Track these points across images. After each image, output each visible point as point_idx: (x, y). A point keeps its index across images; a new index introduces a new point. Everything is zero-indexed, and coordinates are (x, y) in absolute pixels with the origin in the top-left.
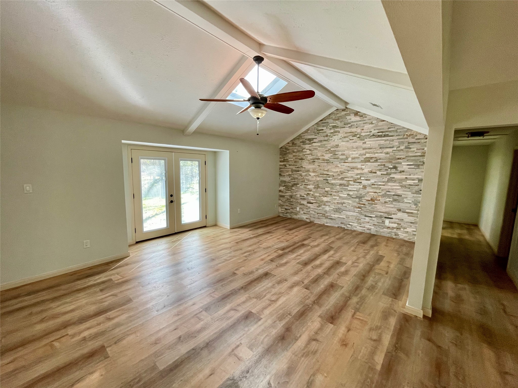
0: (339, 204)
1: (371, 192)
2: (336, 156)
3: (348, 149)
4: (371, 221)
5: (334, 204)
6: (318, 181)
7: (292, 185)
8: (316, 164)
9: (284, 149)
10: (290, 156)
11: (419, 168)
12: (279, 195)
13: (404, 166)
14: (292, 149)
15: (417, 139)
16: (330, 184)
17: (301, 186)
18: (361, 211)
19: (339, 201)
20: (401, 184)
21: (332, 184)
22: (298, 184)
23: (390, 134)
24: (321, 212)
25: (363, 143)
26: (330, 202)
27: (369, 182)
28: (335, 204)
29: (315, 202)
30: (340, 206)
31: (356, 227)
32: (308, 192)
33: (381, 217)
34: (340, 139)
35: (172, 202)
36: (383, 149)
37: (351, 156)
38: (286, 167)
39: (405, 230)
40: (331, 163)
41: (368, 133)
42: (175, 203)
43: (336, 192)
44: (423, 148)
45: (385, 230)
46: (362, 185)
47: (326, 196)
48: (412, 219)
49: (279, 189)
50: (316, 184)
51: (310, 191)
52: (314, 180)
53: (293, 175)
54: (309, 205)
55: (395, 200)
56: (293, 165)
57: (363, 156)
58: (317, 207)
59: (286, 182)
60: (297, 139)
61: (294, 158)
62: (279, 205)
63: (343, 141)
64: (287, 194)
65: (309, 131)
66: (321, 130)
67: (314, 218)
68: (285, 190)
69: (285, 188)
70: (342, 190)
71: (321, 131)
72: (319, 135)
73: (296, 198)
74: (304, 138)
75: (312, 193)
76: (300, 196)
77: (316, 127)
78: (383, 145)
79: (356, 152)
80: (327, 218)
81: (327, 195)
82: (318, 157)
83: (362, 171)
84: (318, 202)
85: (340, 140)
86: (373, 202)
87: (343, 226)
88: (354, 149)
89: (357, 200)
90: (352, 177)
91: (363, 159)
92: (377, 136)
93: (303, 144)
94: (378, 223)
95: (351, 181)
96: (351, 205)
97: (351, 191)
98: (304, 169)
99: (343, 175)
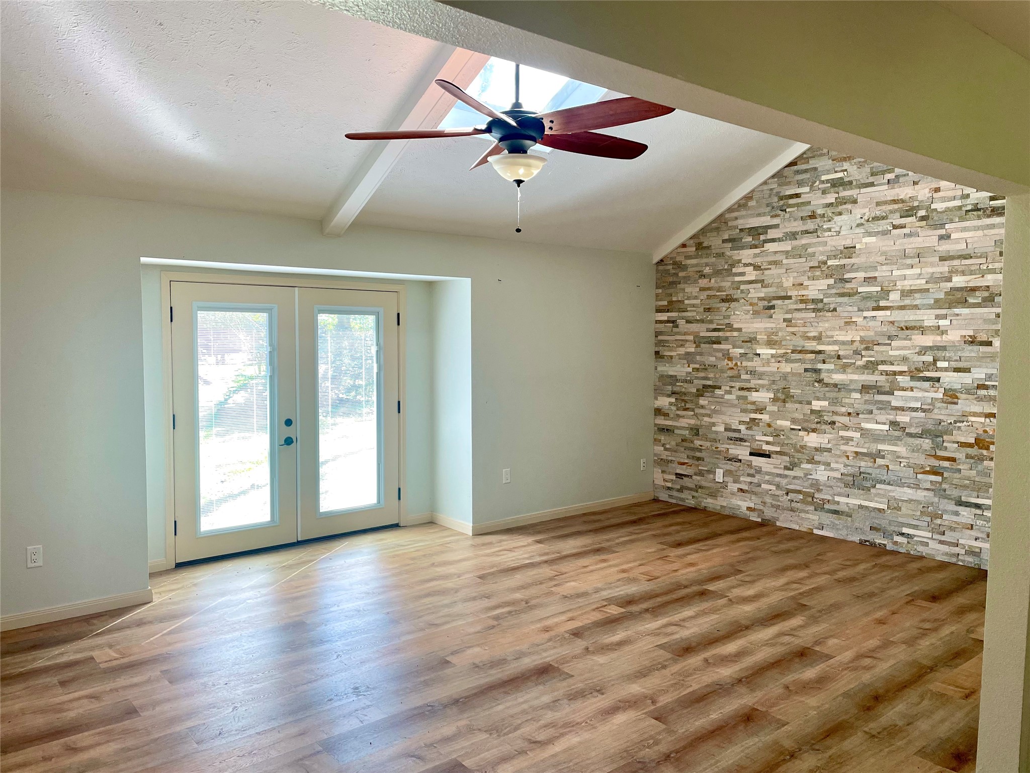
0: (861, 460)
1: (975, 414)
2: (848, 285)
3: (890, 260)
4: (980, 522)
5: (844, 459)
6: (785, 377)
7: (698, 390)
8: (778, 315)
9: (670, 267)
10: (692, 290)
12: (656, 425)
14: (697, 265)
16: (827, 385)
17: (730, 393)
18: (941, 484)
21: (835, 385)
22: (720, 388)
24: (798, 488)
25: (941, 238)
26: (829, 450)
27: (966, 379)
28: (848, 457)
29: (778, 449)
30: (864, 464)
31: (927, 544)
32: (753, 416)
34: (858, 225)
35: (289, 441)
37: (900, 285)
38: (677, 326)
40: (829, 311)
41: (958, 203)
42: (298, 446)
43: (849, 414)
46: (942, 390)
47: (814, 431)
49: (656, 406)
50: (782, 384)
51: (761, 410)
52: (773, 374)
53: (701, 354)
54: (758, 461)
56: (702, 321)
57: (943, 285)
58: (786, 468)
59: (677, 380)
60: (711, 230)
61: (703, 295)
62: (655, 461)
63: (870, 234)
64: (684, 422)
65: (752, 203)
66: (791, 197)
67: (778, 507)
68: (674, 408)
69: (673, 400)
70: (870, 407)
71: (791, 201)
72: (787, 216)
73: (714, 436)
74: (736, 227)
75: (765, 417)
76: (726, 430)
77: (775, 186)
79: (918, 271)
80: (820, 507)
81: (818, 426)
82: (786, 289)
83: (939, 338)
84: (786, 449)
85: (861, 230)
86: (985, 452)
87: (879, 540)
88: (909, 261)
89: (926, 443)
90: (905, 359)
91: (942, 295)
92: (988, 212)
93: (732, 249)
95: (901, 373)
96: (904, 462)
97: (902, 409)
98: (735, 334)
99: (872, 353)
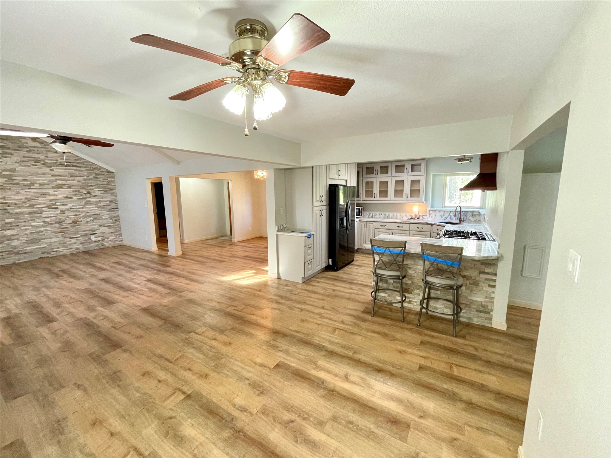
0: (33, 234)
1: (71, 215)
2: (15, 181)
3: (32, 174)
4: (77, 241)
11: (107, 193)
13: (96, 191)
15: (101, 172)
16: (12, 214)
18: (64, 235)
19: (32, 231)
20: (97, 206)
21: (16, 213)
23: (78, 165)
25: (51, 170)
26: (18, 234)
27: (67, 207)
28: (27, 235)
31: (63, 251)
33: (86, 235)
36: (75, 177)
37: (38, 182)
39: (109, 239)
41: (54, 161)
43: (25, 222)
44: (106, 178)
45: (92, 244)
46: (60, 211)
47: (9, 229)
48: (112, 230)
55: (95, 219)
57: (54, 183)
63: (22, 166)
70: (34, 218)
78: (73, 173)
79: (44, 178)
80: (17, 254)
81: (11, 228)
83: (55, 197)
85: (17, 164)
86: (76, 224)
87: (46, 256)
88: (40, 175)
89: (57, 225)
90: (45, 203)
91: (54, 186)
92: (65, 165)
94: (84, 240)
95: (44, 207)
96: (50, 232)
97: (46, 217)
99: (31, 202)
